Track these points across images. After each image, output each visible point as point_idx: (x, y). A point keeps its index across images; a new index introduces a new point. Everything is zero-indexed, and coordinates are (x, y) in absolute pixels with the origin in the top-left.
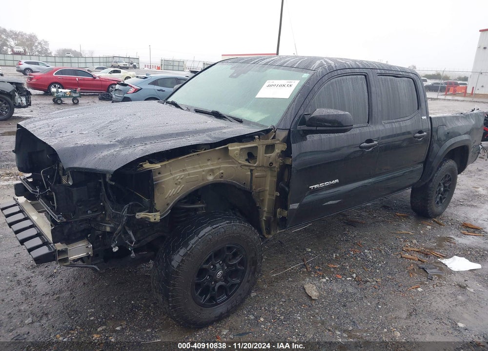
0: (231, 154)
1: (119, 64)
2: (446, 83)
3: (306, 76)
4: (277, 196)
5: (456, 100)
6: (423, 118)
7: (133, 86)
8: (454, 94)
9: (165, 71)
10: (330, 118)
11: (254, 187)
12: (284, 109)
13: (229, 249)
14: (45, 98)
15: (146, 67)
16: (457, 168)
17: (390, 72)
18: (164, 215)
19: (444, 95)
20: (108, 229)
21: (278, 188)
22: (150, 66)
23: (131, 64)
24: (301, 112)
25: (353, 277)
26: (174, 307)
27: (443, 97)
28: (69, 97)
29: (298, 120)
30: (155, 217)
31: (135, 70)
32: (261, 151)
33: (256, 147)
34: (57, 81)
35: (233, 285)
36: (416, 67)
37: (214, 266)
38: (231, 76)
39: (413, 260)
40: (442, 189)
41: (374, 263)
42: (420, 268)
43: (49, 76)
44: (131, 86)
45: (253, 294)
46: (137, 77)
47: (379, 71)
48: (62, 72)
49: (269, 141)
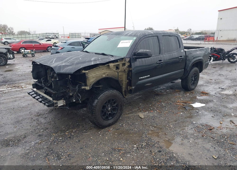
0: (110, 67)
1: (49, 37)
2: (205, 36)
3: (135, 38)
4: (127, 82)
5: (209, 44)
6: (182, 51)
7: (60, 46)
8: (209, 41)
9: (72, 38)
10: (144, 53)
11: (119, 79)
12: (128, 50)
13: (113, 100)
14: (18, 54)
15: (62, 37)
16: (199, 71)
17: (167, 34)
18: (90, 87)
19: (204, 42)
20: (71, 95)
21: (128, 79)
22: (64, 36)
23: (55, 36)
24: (134, 51)
25: (157, 111)
26: (95, 118)
27: (203, 43)
28: (30, 53)
29: (133, 54)
30: (88, 88)
31: (57, 39)
32: (121, 65)
33: (119, 64)
34: (23, 46)
35: (114, 114)
36: (191, 29)
37: (108, 106)
38: (107, 40)
39: (180, 105)
40: (193, 79)
41: (165, 107)
42: (183, 107)
43: (19, 45)
44: (60, 47)
45: (121, 118)
46: (62, 42)
47: (162, 35)
48: (25, 42)
49: (123, 62)
